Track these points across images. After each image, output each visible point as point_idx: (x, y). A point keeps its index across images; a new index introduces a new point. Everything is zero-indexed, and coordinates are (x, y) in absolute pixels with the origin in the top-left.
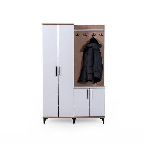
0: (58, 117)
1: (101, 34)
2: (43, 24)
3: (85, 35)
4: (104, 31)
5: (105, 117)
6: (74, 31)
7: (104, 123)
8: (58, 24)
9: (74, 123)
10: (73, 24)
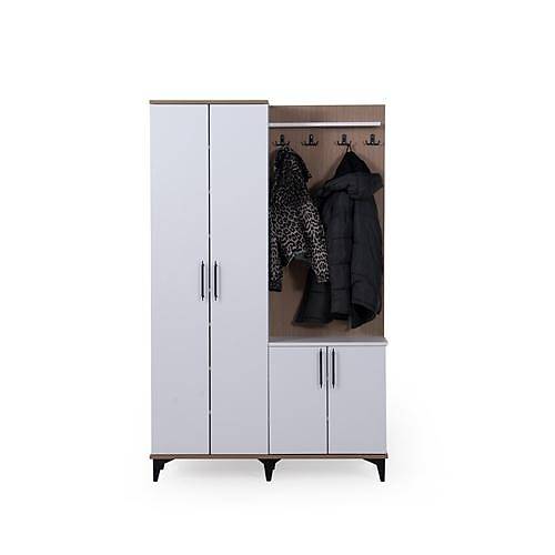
0: (210, 456)
1: (372, 139)
2: (152, 102)
3: (311, 143)
4: (383, 126)
5: (386, 456)
6: (270, 128)
7: (382, 479)
8: (209, 103)
9: (269, 479)
10: (266, 102)
